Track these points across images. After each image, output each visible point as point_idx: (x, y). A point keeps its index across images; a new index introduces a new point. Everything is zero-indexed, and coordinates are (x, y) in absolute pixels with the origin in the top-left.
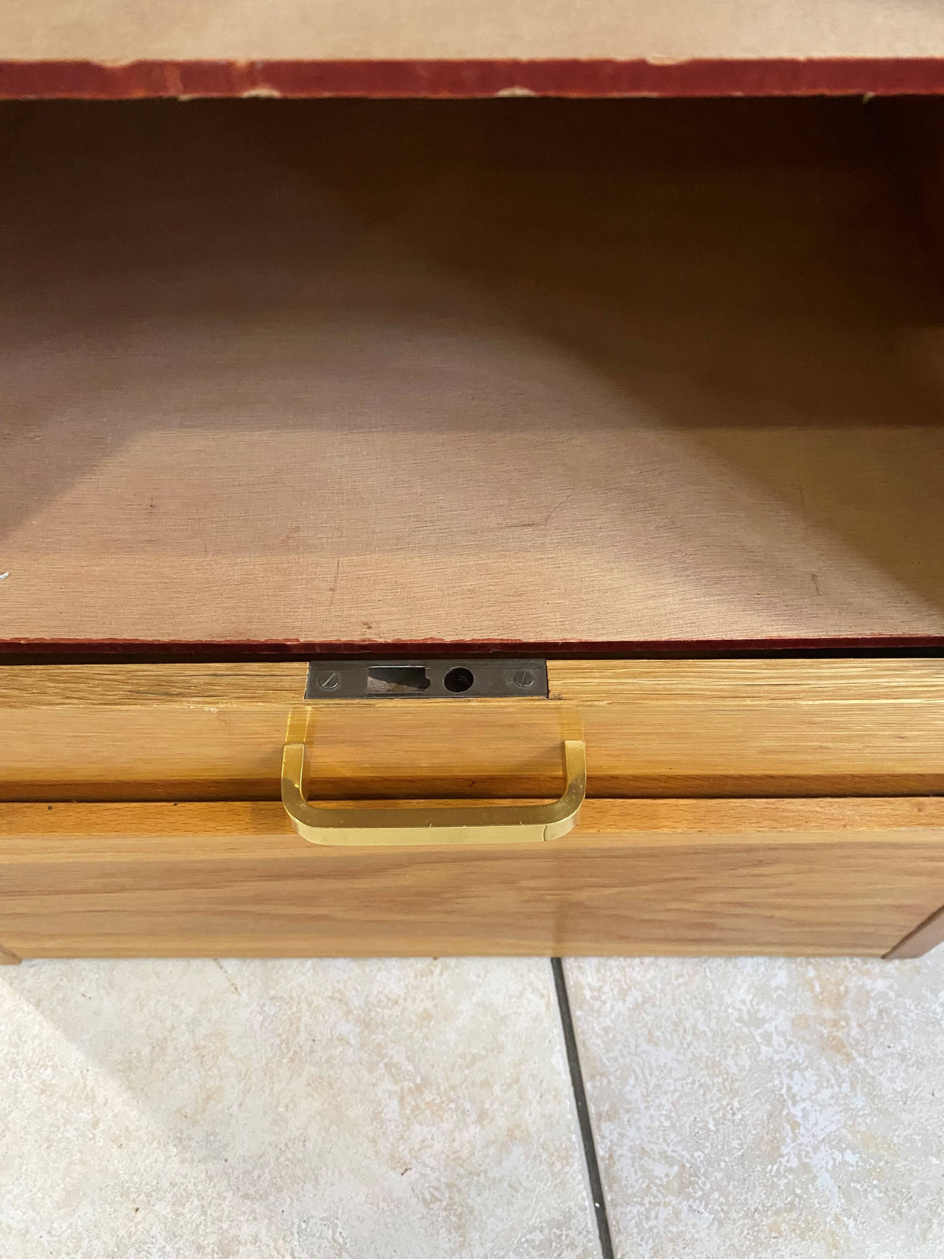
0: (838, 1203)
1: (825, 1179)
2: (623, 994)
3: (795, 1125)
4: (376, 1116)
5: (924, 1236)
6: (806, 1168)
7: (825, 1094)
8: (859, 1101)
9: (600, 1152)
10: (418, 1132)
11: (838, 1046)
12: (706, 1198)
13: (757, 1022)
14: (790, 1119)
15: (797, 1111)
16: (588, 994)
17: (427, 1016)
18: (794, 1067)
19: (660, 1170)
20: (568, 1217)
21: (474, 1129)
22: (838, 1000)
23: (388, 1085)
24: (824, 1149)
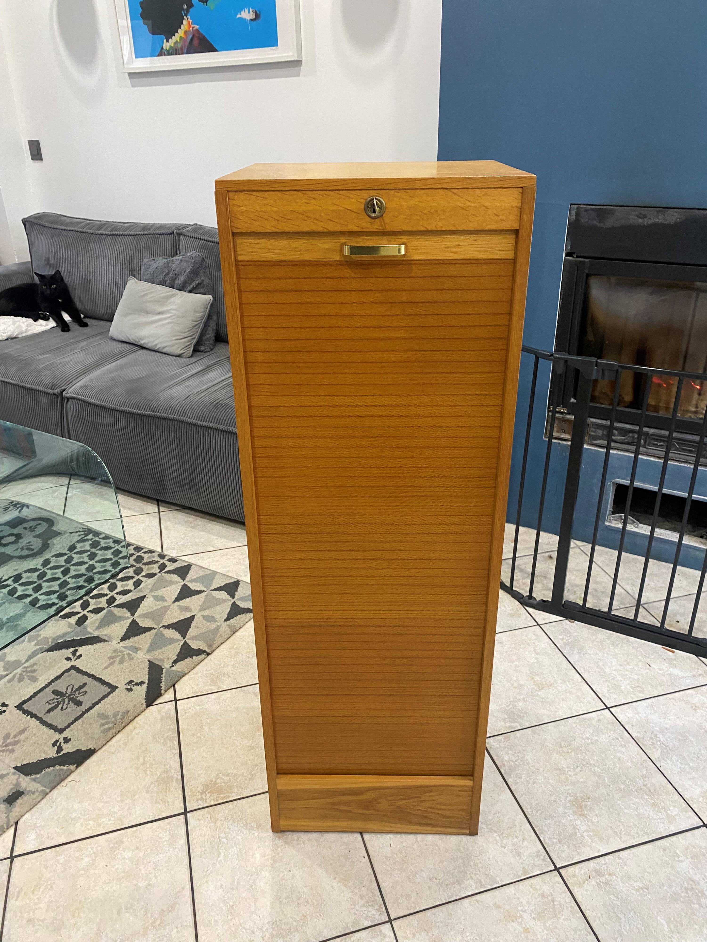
0: (590, 841)
1: (586, 837)
2: (537, 812)
3: (578, 830)
4: (496, 840)
5: (608, 844)
6: (583, 836)
7: (583, 824)
8: (590, 824)
9: (542, 839)
10: (505, 842)
11: (583, 815)
12: (564, 844)
13: (565, 813)
14: (577, 829)
15: (578, 827)
16: (530, 813)
17: (498, 822)
18: (575, 820)
19: (555, 840)
20: (539, 851)
21: (516, 839)
22: (581, 808)
23: (495, 834)
24: (585, 833)
